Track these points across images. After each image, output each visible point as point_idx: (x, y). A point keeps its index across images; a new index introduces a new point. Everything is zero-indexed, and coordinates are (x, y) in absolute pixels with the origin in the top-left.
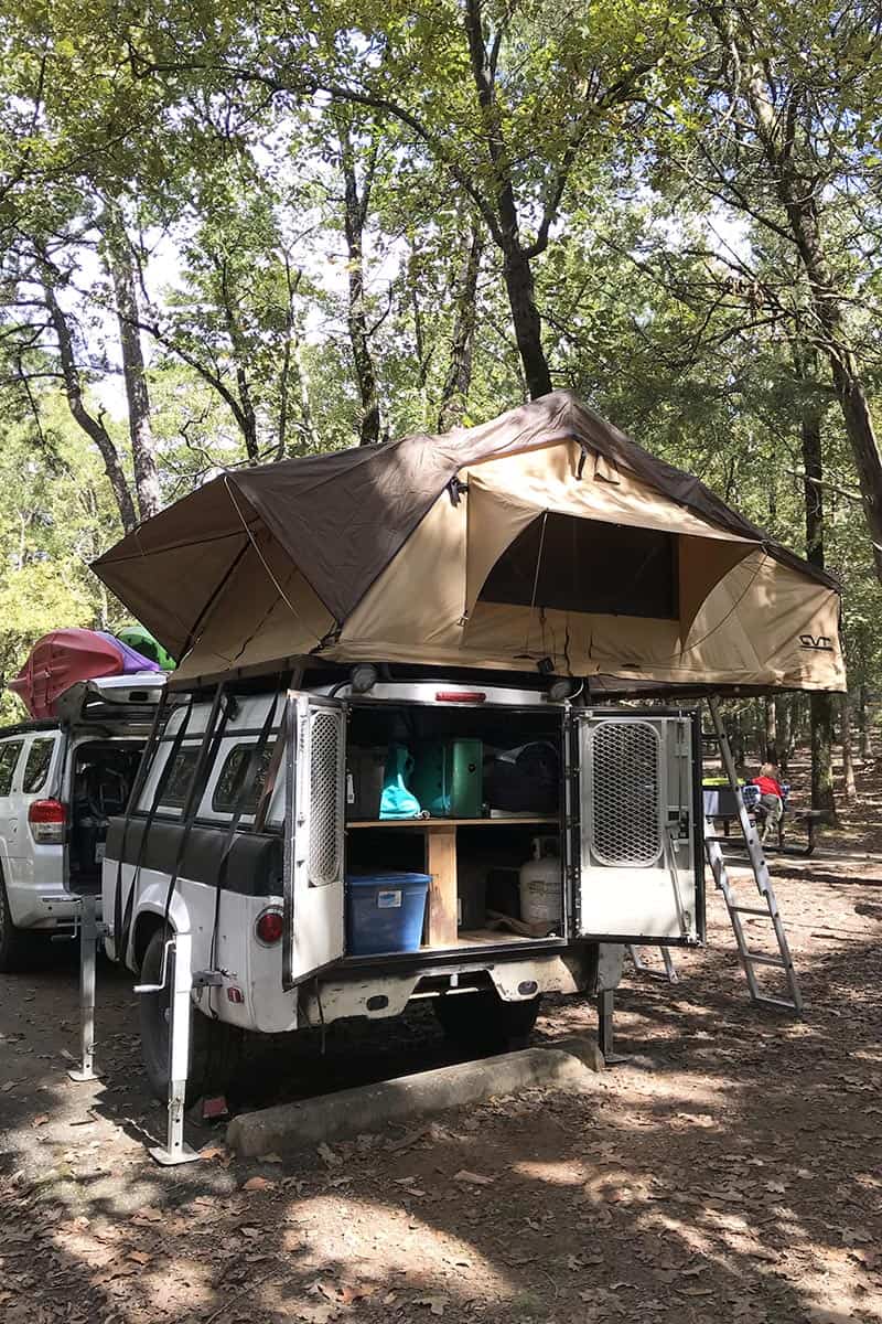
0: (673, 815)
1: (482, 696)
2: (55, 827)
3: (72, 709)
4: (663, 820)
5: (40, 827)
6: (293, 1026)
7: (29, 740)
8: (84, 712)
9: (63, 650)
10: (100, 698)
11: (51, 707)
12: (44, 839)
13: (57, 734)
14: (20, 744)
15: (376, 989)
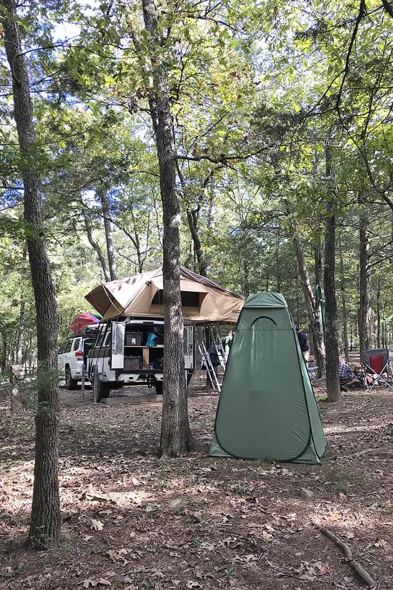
0: (189, 345)
1: (153, 322)
2: (81, 357)
3: (84, 332)
4: (188, 346)
5: (78, 357)
6: (115, 380)
7: (74, 339)
8: (87, 333)
9: (82, 319)
10: (89, 329)
11: (79, 332)
12: (79, 359)
13: (81, 338)
14: (72, 341)
15: (131, 376)
